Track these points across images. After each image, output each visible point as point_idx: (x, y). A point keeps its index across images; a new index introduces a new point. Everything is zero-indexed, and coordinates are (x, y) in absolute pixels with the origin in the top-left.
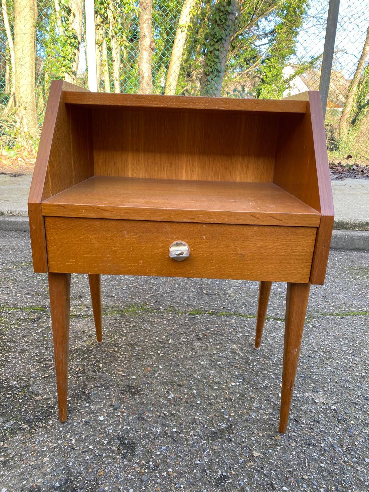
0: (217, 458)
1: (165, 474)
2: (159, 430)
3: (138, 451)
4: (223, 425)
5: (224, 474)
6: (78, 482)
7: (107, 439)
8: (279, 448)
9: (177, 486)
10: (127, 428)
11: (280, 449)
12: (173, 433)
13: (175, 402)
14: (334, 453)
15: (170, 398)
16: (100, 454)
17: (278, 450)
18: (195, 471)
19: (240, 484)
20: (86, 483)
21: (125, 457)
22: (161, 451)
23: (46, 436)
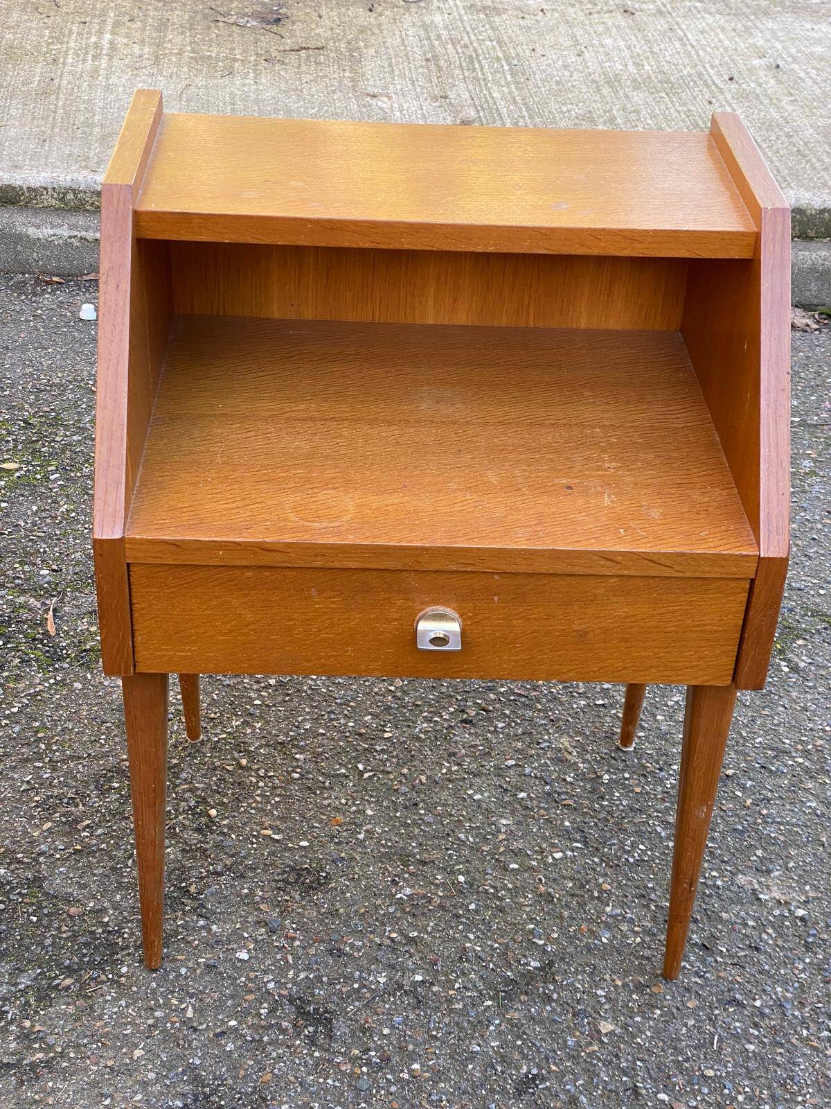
0: (519, 1037)
1: (405, 1076)
2: (382, 980)
3: (341, 1028)
4: (532, 964)
5: (535, 1071)
6: (221, 1098)
7: (265, 1005)
8: (658, 1012)
9: (434, 1098)
10: (307, 977)
11: (661, 1016)
12: (415, 984)
13: (415, 908)
14: (782, 1020)
15: (401, 898)
16: (257, 1037)
17: (656, 1016)
18: (470, 1067)
19: (569, 1091)
20: (239, 1099)
21: (312, 1040)
22: (393, 1027)
23: (123, 1003)
